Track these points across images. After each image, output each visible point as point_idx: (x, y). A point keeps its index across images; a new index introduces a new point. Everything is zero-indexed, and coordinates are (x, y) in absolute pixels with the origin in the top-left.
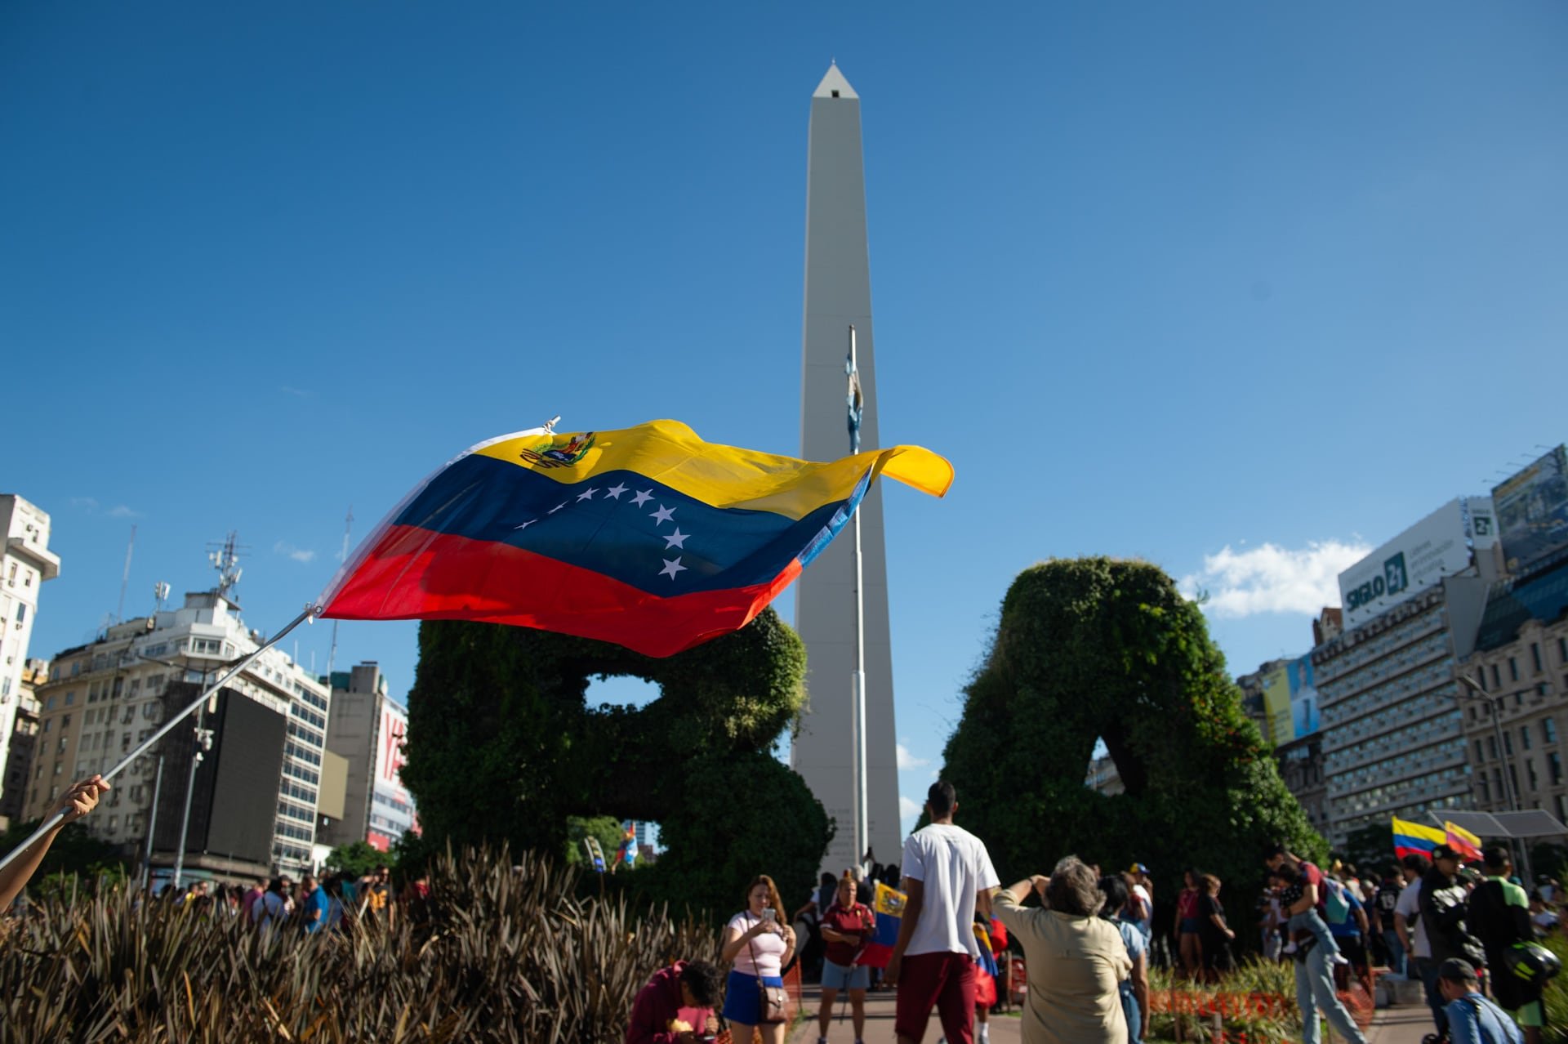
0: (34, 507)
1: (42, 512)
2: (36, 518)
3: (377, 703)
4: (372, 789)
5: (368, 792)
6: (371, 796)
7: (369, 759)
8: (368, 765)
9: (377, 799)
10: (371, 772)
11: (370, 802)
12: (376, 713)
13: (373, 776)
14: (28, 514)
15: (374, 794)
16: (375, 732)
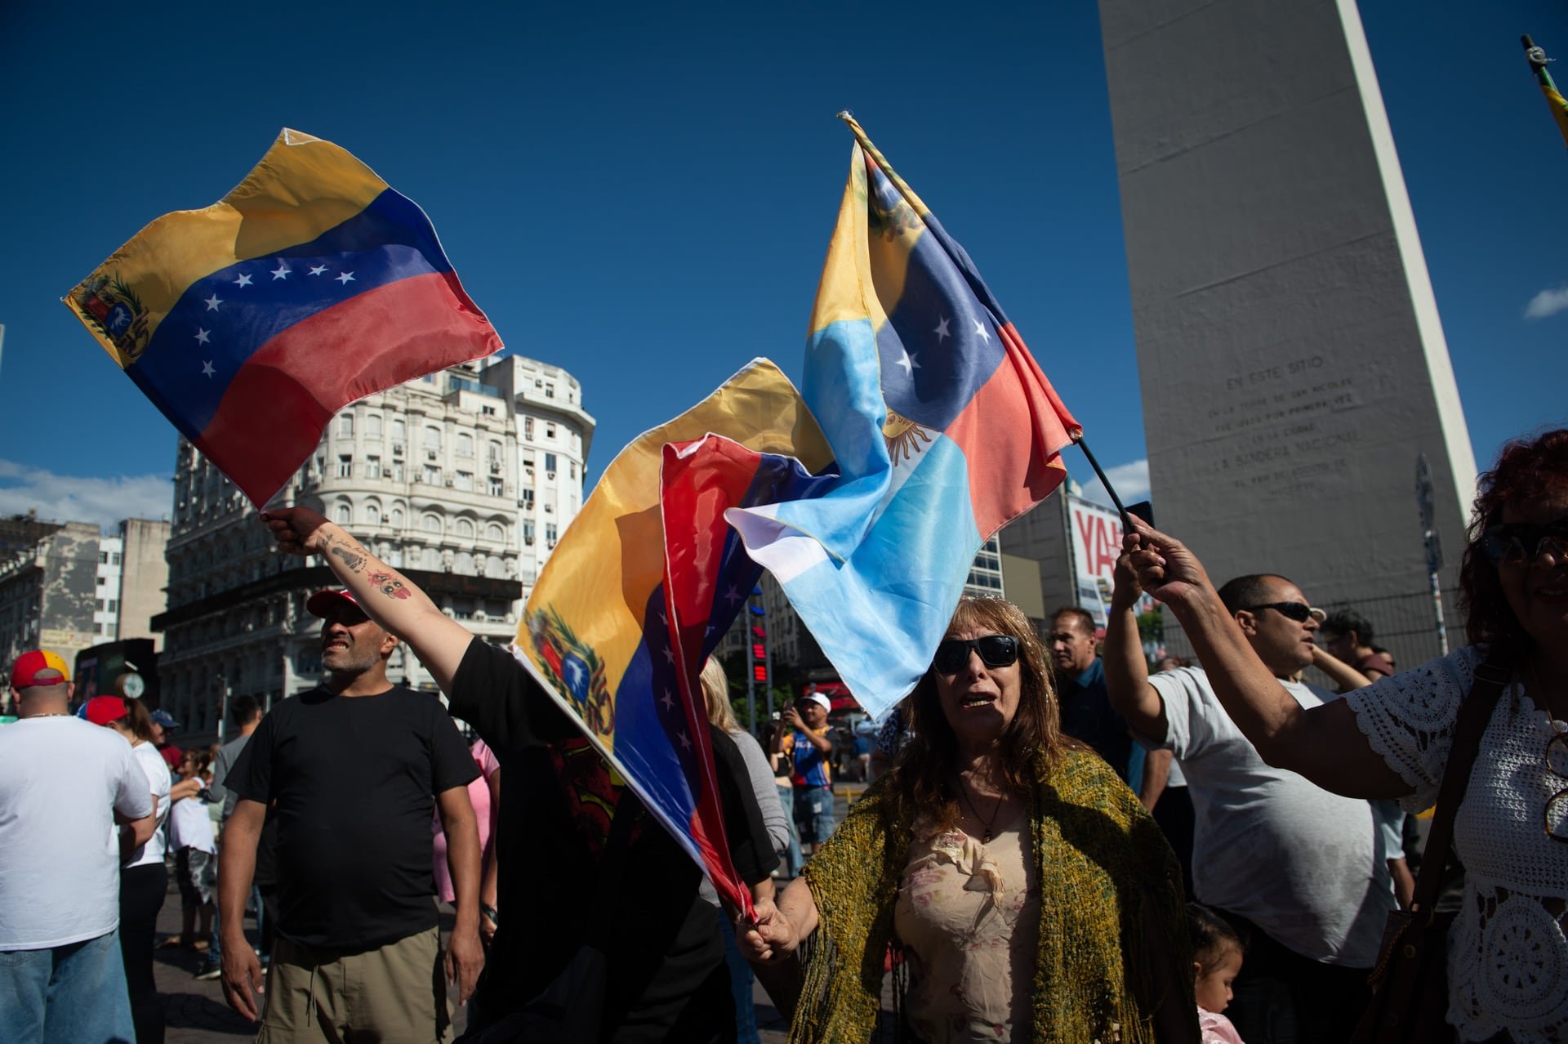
0: (540, 364)
1: (553, 368)
2: (545, 374)
3: (1064, 503)
4: (1076, 585)
5: (1073, 589)
6: (1077, 593)
7: (1067, 557)
8: (1067, 563)
9: (1084, 595)
10: (1071, 569)
11: (1078, 598)
12: (1064, 512)
13: (1075, 573)
14: (533, 371)
15: (1080, 591)
16: (1067, 531)
